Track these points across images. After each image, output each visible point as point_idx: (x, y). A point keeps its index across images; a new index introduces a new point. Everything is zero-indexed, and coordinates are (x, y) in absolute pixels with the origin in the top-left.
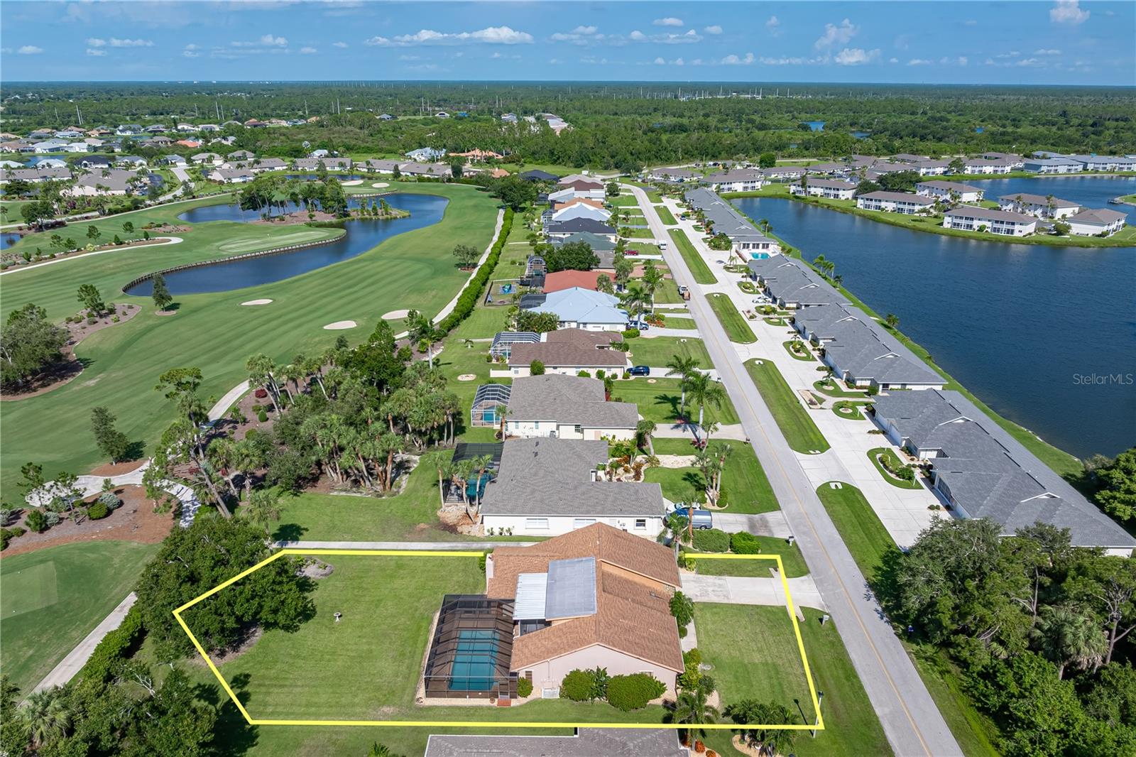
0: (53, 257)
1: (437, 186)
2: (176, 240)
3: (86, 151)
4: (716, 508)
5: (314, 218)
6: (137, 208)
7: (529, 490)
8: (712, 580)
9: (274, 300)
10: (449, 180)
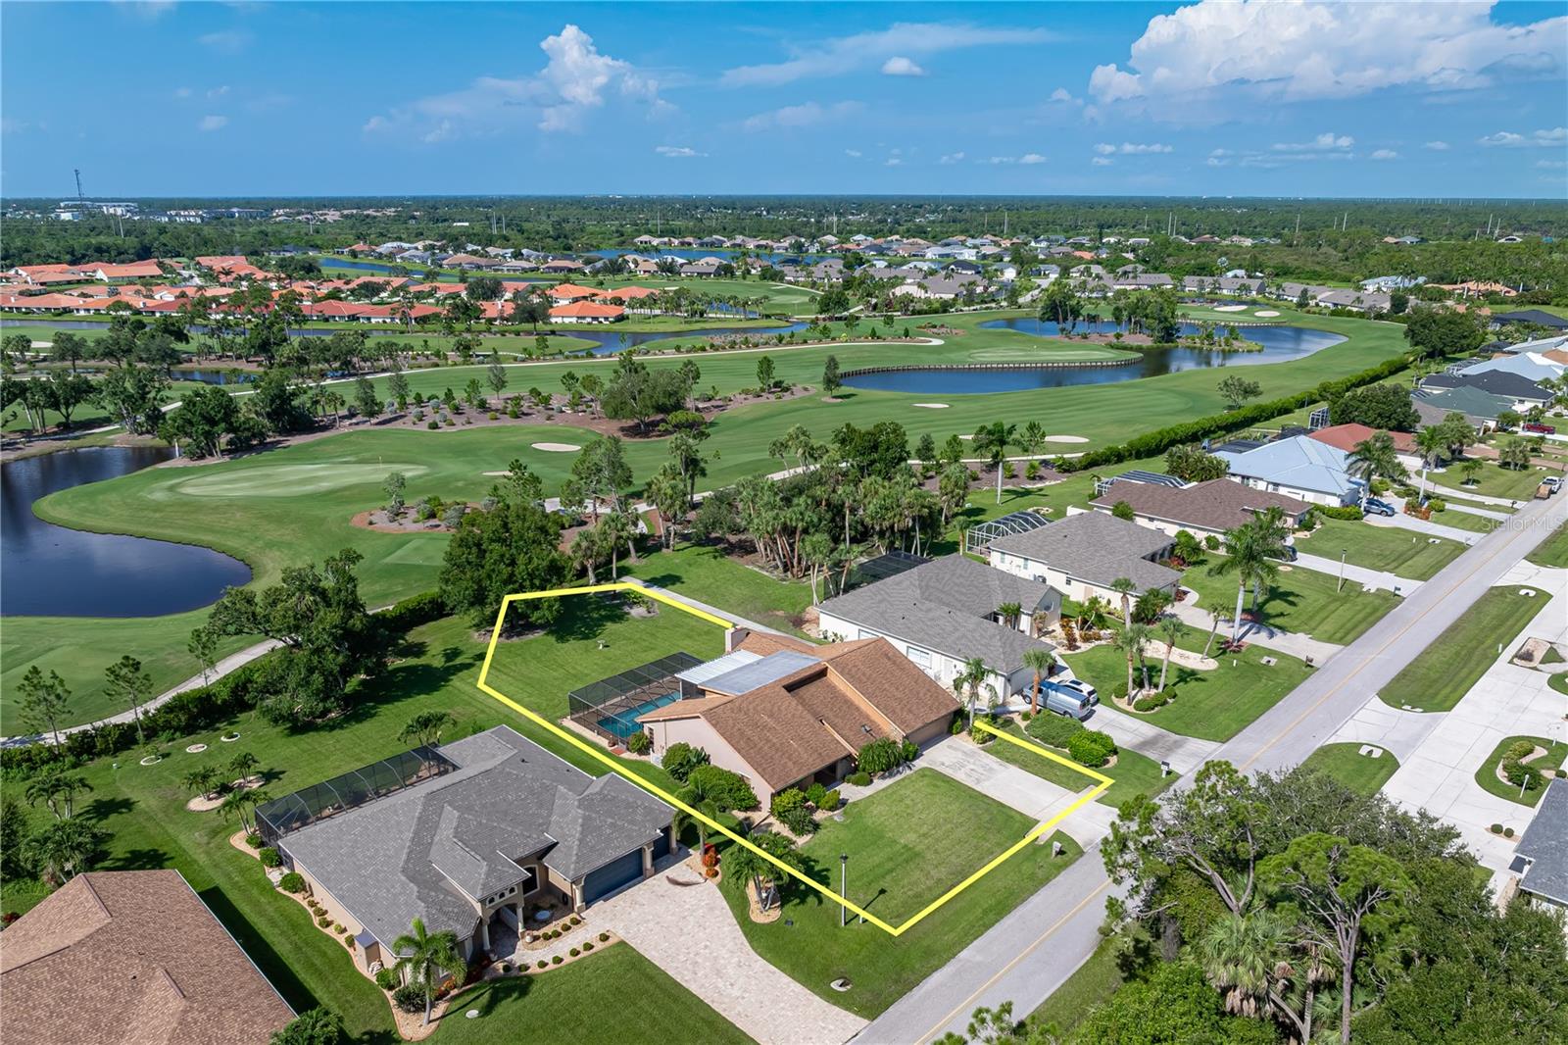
0: (805, 342)
1: (1350, 322)
2: (936, 342)
3: (974, 258)
4: (1131, 709)
5: (1121, 339)
6: (945, 311)
7: (879, 597)
8: (985, 761)
9: (951, 406)
10: (1380, 316)
